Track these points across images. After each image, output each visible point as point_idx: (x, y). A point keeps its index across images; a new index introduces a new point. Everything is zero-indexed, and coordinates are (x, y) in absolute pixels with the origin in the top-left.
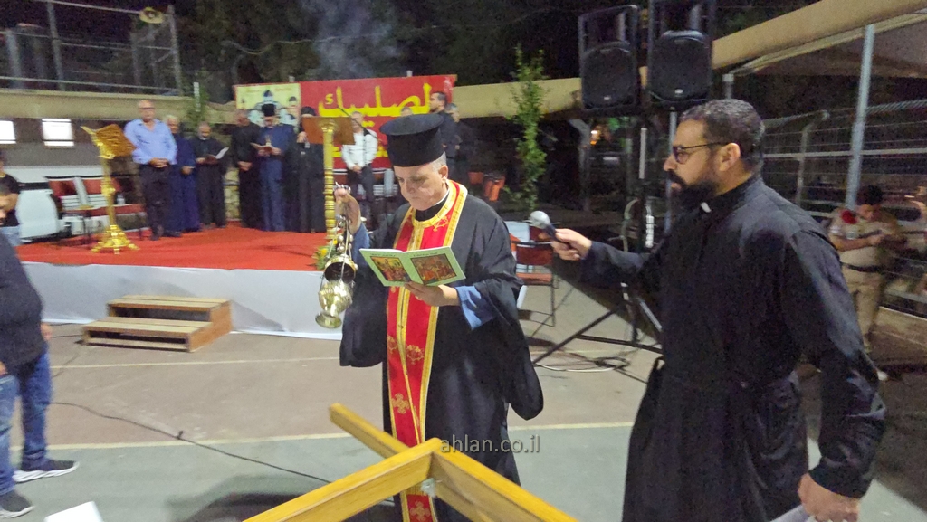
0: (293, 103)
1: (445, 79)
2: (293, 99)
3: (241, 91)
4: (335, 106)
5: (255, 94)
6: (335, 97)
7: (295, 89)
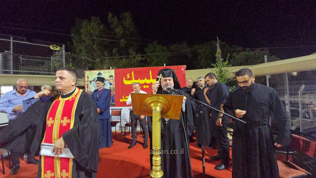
0: (111, 78)
2: (111, 76)
6: (131, 75)
7: (112, 72)
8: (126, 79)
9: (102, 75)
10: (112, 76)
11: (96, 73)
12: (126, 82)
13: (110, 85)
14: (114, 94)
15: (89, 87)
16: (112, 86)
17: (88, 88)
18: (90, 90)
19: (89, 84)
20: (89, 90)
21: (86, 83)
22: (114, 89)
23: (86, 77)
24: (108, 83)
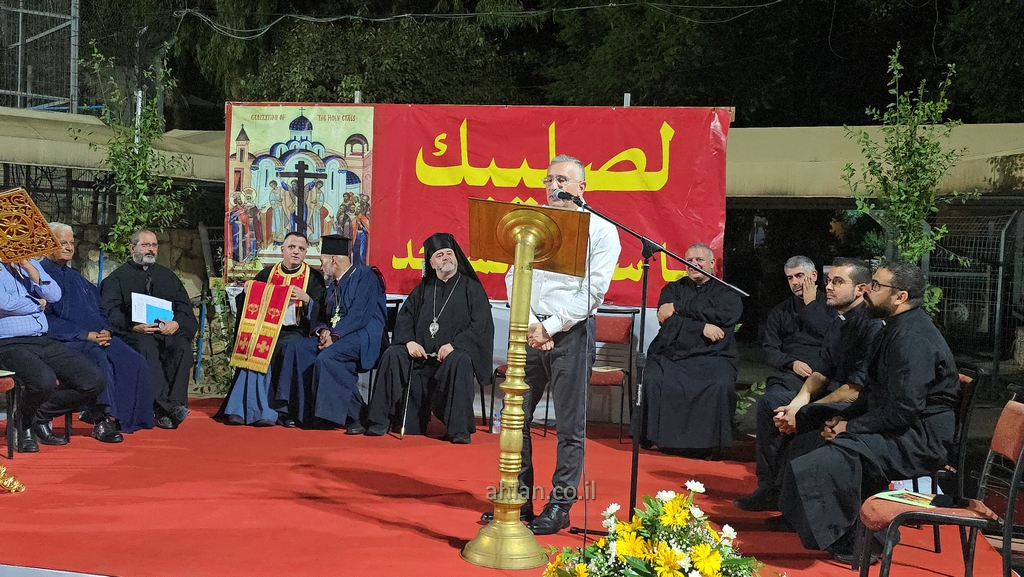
0: (357, 147)
1: (711, 118)
2: (355, 139)
3: (240, 114)
4: (450, 160)
5: (272, 122)
6: (453, 141)
7: (363, 119)
8: (431, 161)
9: (310, 127)
10: (361, 136)
11: (282, 117)
12: (430, 175)
13: (348, 183)
14: (367, 229)
15: (244, 184)
16: (355, 190)
17: (238, 188)
18: (249, 198)
19: (246, 171)
20: (243, 199)
21: (234, 164)
22: (364, 206)
23: (235, 132)
24: (340, 171)
